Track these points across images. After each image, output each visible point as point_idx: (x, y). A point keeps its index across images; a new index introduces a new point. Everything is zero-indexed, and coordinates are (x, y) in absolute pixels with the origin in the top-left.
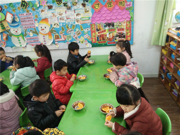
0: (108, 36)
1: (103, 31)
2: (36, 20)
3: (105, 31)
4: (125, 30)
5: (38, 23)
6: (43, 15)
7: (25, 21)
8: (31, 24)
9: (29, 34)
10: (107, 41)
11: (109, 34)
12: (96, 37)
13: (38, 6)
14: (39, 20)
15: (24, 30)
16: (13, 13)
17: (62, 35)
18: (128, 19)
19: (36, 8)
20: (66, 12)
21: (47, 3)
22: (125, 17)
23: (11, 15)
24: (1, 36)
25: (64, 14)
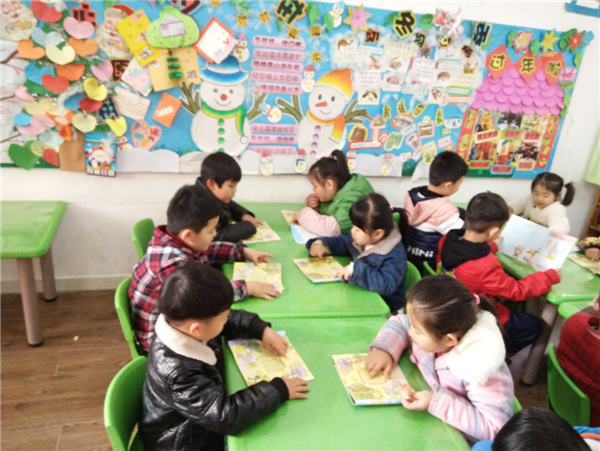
0: (499, 149)
2: (310, 68)
3: (495, 133)
4: (541, 138)
5: (313, 81)
6: (340, 57)
7: (270, 64)
8: (288, 79)
9: (268, 114)
10: (491, 163)
11: (504, 143)
12: (470, 148)
13: (337, 22)
14: (321, 70)
15: (255, 98)
16: (235, 27)
17: (376, 130)
18: (556, 112)
19: (327, 30)
20: (412, 61)
21: (369, 20)
22: (552, 104)
23: (226, 35)
24: (147, 102)
25: (405, 65)
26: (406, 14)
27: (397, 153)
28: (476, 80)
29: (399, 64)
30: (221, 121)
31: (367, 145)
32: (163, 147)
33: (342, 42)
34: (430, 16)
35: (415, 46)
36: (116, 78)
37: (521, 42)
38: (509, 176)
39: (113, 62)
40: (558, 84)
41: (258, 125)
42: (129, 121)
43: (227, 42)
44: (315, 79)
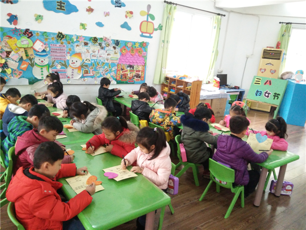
0: (129, 75)
1: (126, 71)
2: (69, 53)
3: (127, 71)
4: (141, 72)
6: (77, 50)
7: (56, 52)
8: (62, 56)
9: (57, 66)
10: (128, 80)
12: (120, 75)
13: (75, 40)
14: (72, 53)
15: (52, 61)
16: (44, 42)
17: (91, 70)
18: (143, 64)
19: (72, 42)
20: (99, 51)
21: (84, 39)
22: (142, 62)
23: (42, 44)
24: (18, 64)
25: (97, 52)
26: (95, 38)
27: (99, 77)
28: (118, 56)
29: (95, 52)
30: (42, 69)
31: (89, 75)
32: (23, 77)
33: (77, 46)
34: (102, 38)
35: (99, 46)
36: (7, 57)
37: (129, 45)
38: (133, 83)
39: (6, 52)
40: (142, 56)
41: (54, 70)
42: (12, 70)
43: (42, 46)
44: (70, 56)
